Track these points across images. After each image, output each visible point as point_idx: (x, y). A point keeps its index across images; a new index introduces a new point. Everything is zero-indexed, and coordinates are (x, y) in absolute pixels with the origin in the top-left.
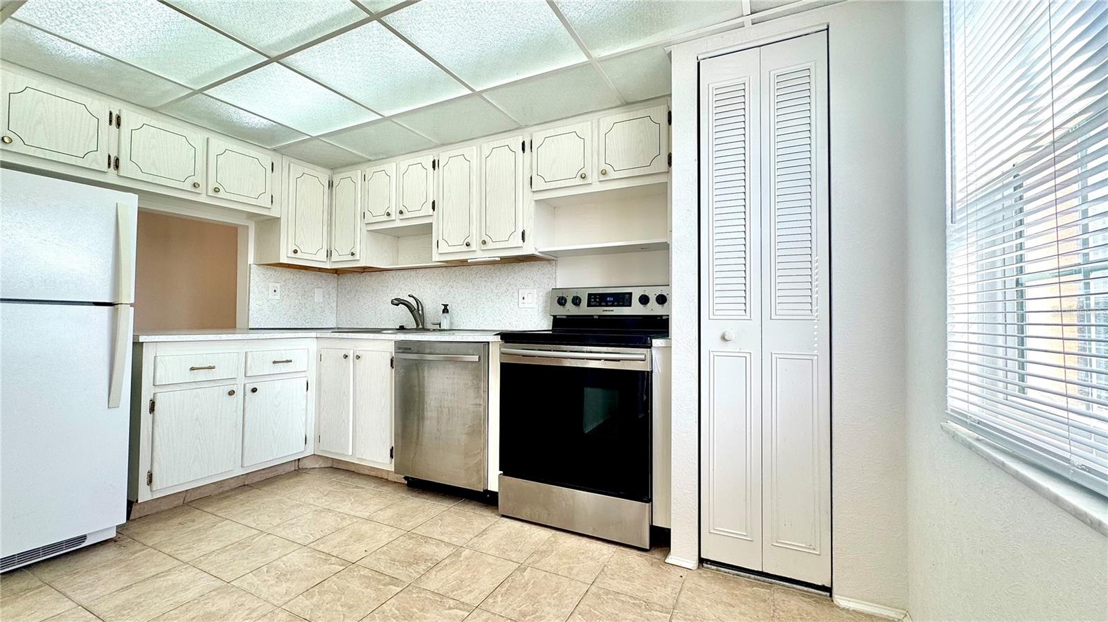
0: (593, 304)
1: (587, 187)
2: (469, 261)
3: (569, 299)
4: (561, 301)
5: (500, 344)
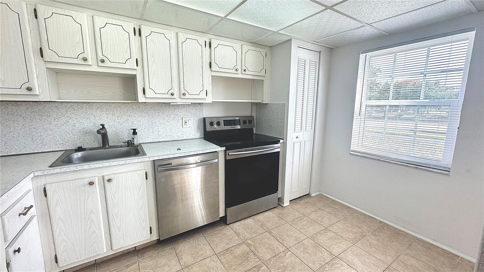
0: (226, 124)
1: (237, 75)
2: (171, 104)
3: (215, 123)
4: (212, 124)
5: (225, 151)
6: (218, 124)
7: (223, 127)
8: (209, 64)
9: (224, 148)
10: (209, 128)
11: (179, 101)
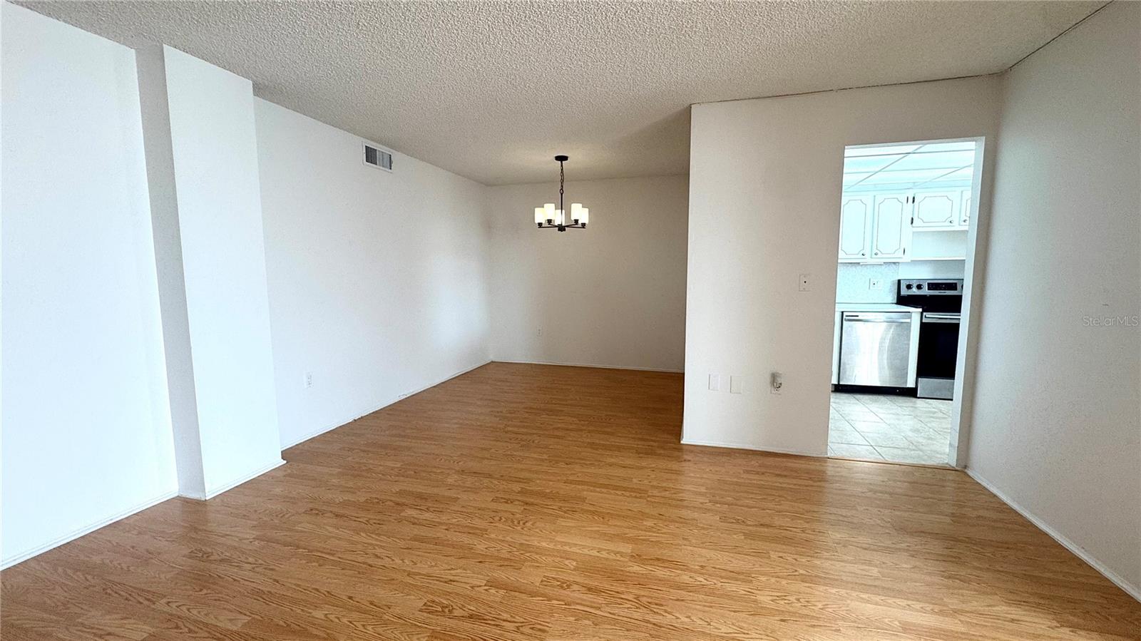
0: (930, 288)
1: (951, 227)
3: (915, 285)
4: (909, 287)
5: (922, 313)
6: (919, 287)
7: (925, 291)
8: (910, 219)
9: (920, 310)
10: (904, 292)
11: (868, 260)
